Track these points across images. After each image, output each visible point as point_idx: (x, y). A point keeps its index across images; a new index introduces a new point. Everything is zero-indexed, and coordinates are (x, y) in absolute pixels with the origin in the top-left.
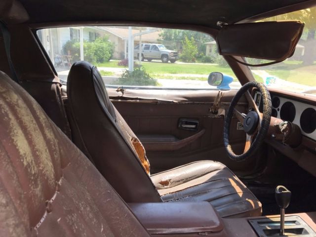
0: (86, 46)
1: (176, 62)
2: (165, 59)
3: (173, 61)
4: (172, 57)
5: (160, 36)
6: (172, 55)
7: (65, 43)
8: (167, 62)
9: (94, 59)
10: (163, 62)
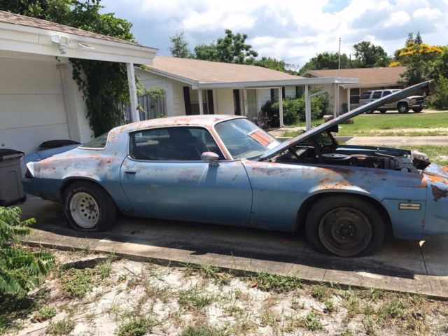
0: (287, 104)
1: (423, 111)
2: (403, 109)
3: (417, 110)
4: (414, 104)
5: (402, 76)
6: (415, 101)
7: (264, 103)
8: (406, 112)
9: (296, 118)
10: (400, 113)
